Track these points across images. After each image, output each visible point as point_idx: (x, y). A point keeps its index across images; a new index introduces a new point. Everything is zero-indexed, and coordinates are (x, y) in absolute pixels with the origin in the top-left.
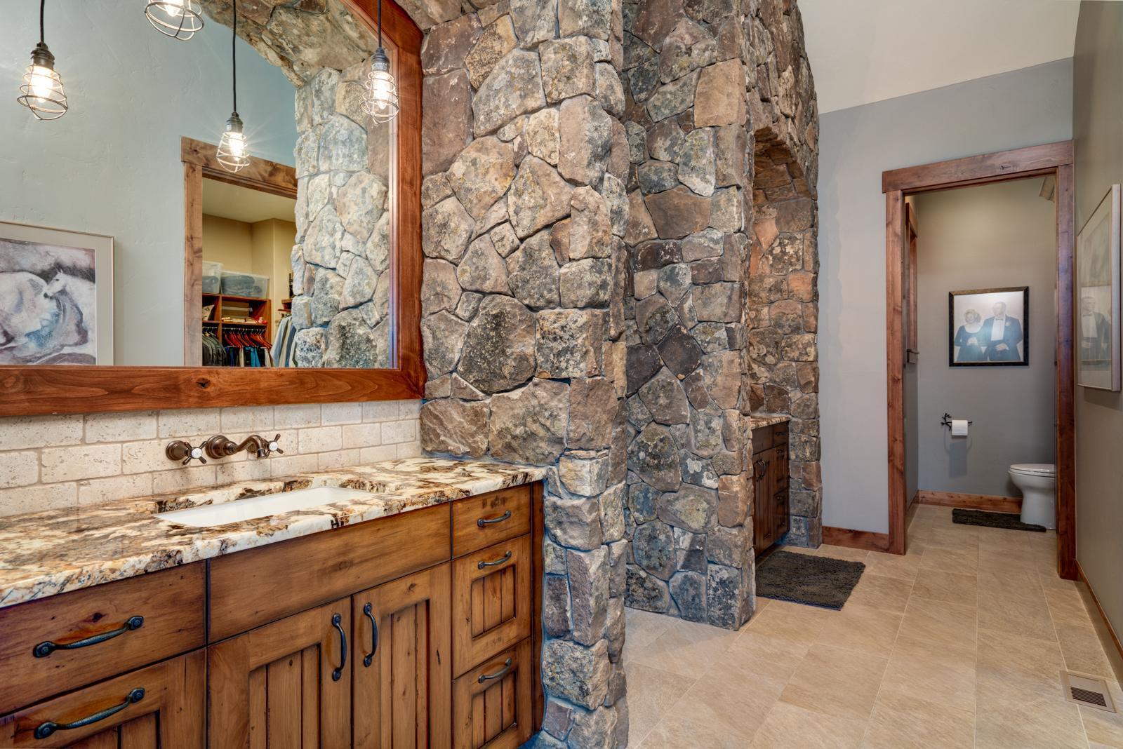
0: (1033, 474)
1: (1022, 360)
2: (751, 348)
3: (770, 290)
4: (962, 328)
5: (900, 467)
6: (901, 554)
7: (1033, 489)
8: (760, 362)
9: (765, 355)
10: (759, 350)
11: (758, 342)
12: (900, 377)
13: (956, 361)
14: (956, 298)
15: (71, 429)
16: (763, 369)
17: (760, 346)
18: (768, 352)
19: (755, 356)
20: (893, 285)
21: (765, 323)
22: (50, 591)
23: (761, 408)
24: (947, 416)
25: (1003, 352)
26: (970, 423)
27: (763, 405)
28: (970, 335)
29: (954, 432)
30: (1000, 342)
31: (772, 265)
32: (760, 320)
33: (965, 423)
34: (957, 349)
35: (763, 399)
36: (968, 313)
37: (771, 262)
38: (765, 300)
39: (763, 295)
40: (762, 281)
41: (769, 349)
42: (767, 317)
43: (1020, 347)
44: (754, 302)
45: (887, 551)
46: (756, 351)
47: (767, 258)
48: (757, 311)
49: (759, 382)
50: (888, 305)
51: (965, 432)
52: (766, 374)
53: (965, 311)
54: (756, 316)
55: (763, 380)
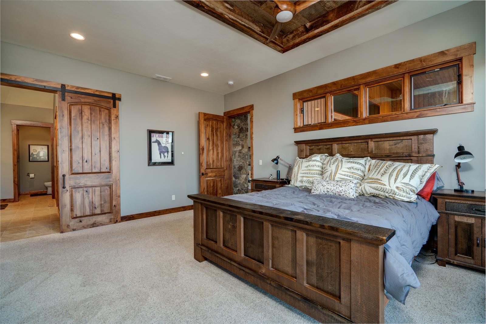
0: (49, 184)
1: (47, 160)
4: (32, 153)
5: (17, 183)
6: (17, 202)
7: (49, 187)
12: (16, 164)
13: (31, 160)
14: (30, 146)
20: (14, 144)
24: (28, 173)
25: (43, 159)
26: (35, 175)
28: (34, 155)
29: (30, 177)
30: (42, 156)
33: (33, 175)
34: (31, 158)
36: (34, 149)
43: (47, 158)
45: (13, 202)
50: (13, 149)
51: (33, 177)
53: (33, 149)
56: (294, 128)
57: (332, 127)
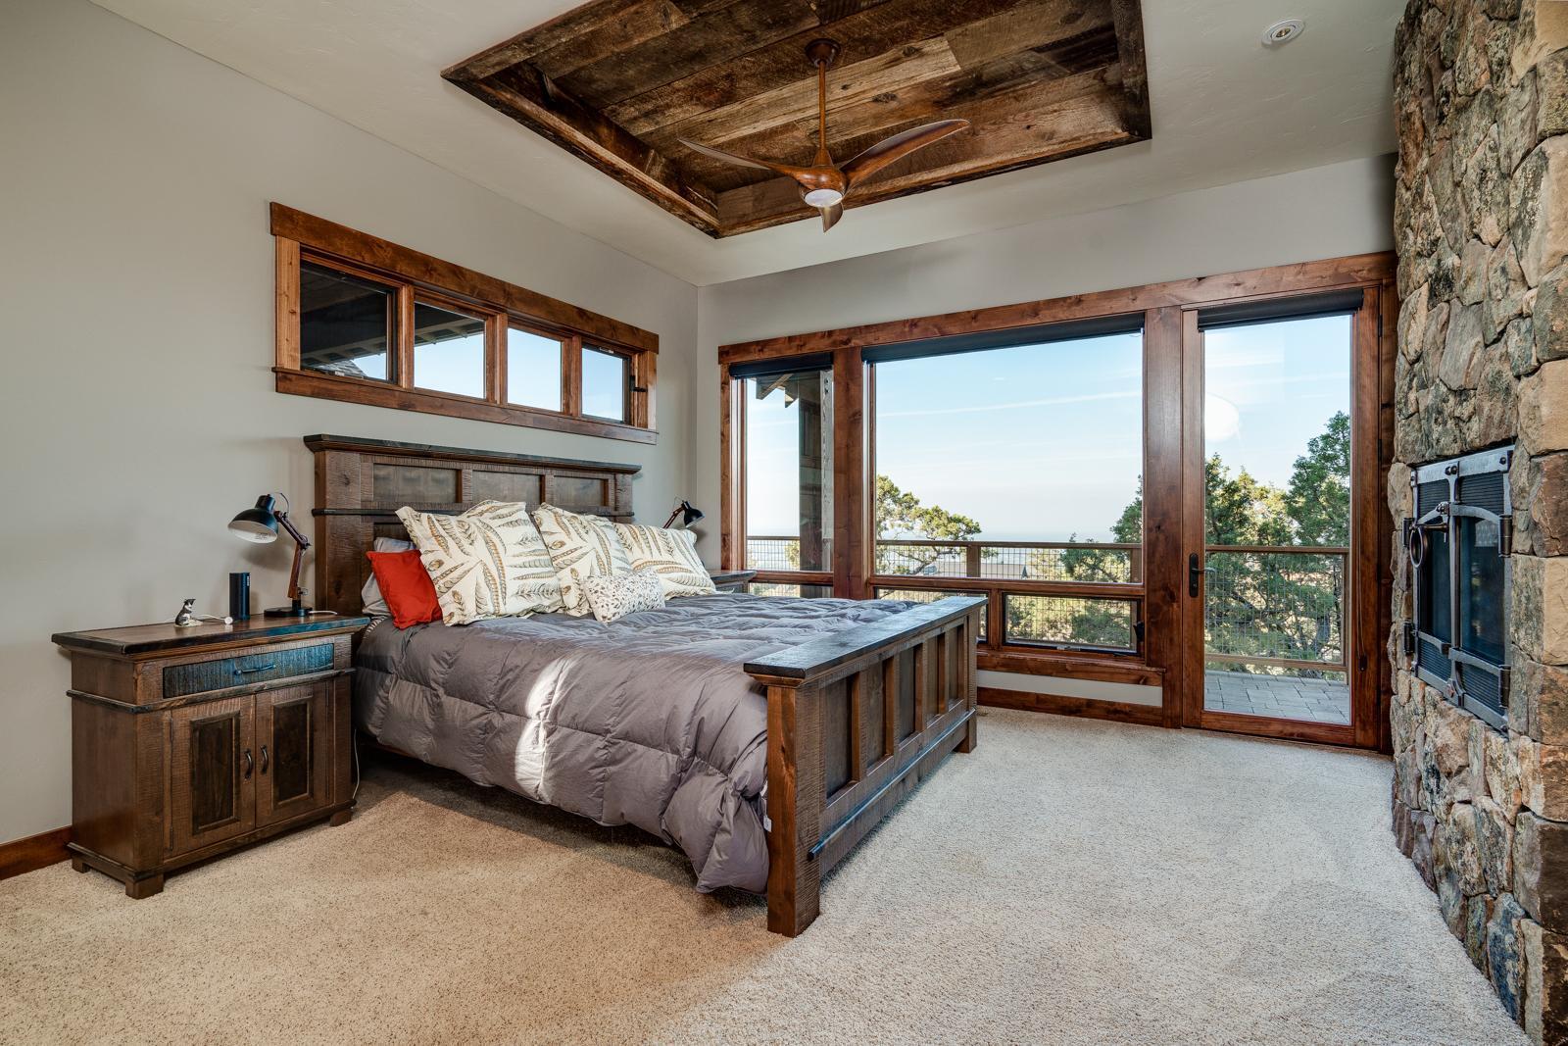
56: (274, 370)
57: (442, 411)
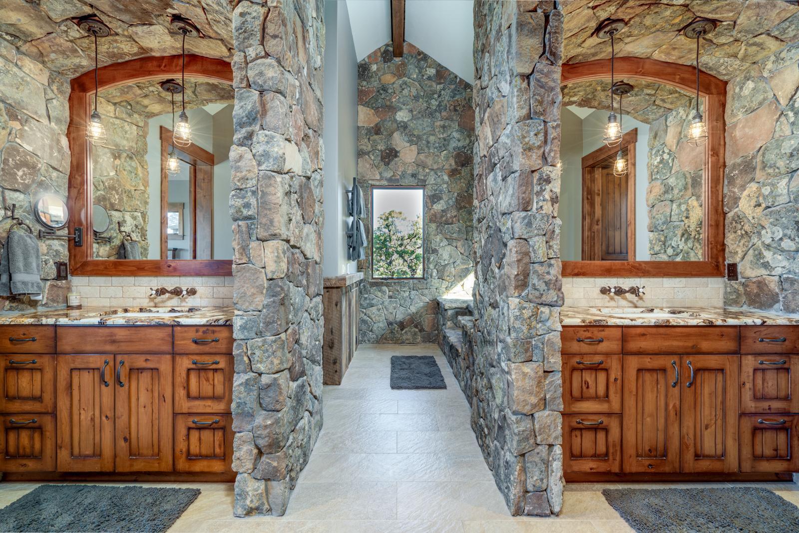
2: (763, 232)
3: (792, 155)
8: (775, 248)
9: (781, 239)
10: (773, 233)
11: (771, 223)
15: (131, 280)
16: (780, 258)
17: (775, 229)
18: (785, 235)
19: (768, 241)
21: (783, 199)
22: (8, 323)
23: (776, 306)
27: (778, 301)
31: (793, 124)
32: (776, 196)
35: (777, 294)
37: (792, 120)
38: (783, 170)
39: (781, 164)
40: (779, 147)
41: (786, 231)
42: (785, 191)
44: (769, 174)
46: (769, 235)
47: (786, 115)
48: (773, 185)
49: (773, 273)
52: (785, 263)
54: (772, 192)
55: (778, 271)
